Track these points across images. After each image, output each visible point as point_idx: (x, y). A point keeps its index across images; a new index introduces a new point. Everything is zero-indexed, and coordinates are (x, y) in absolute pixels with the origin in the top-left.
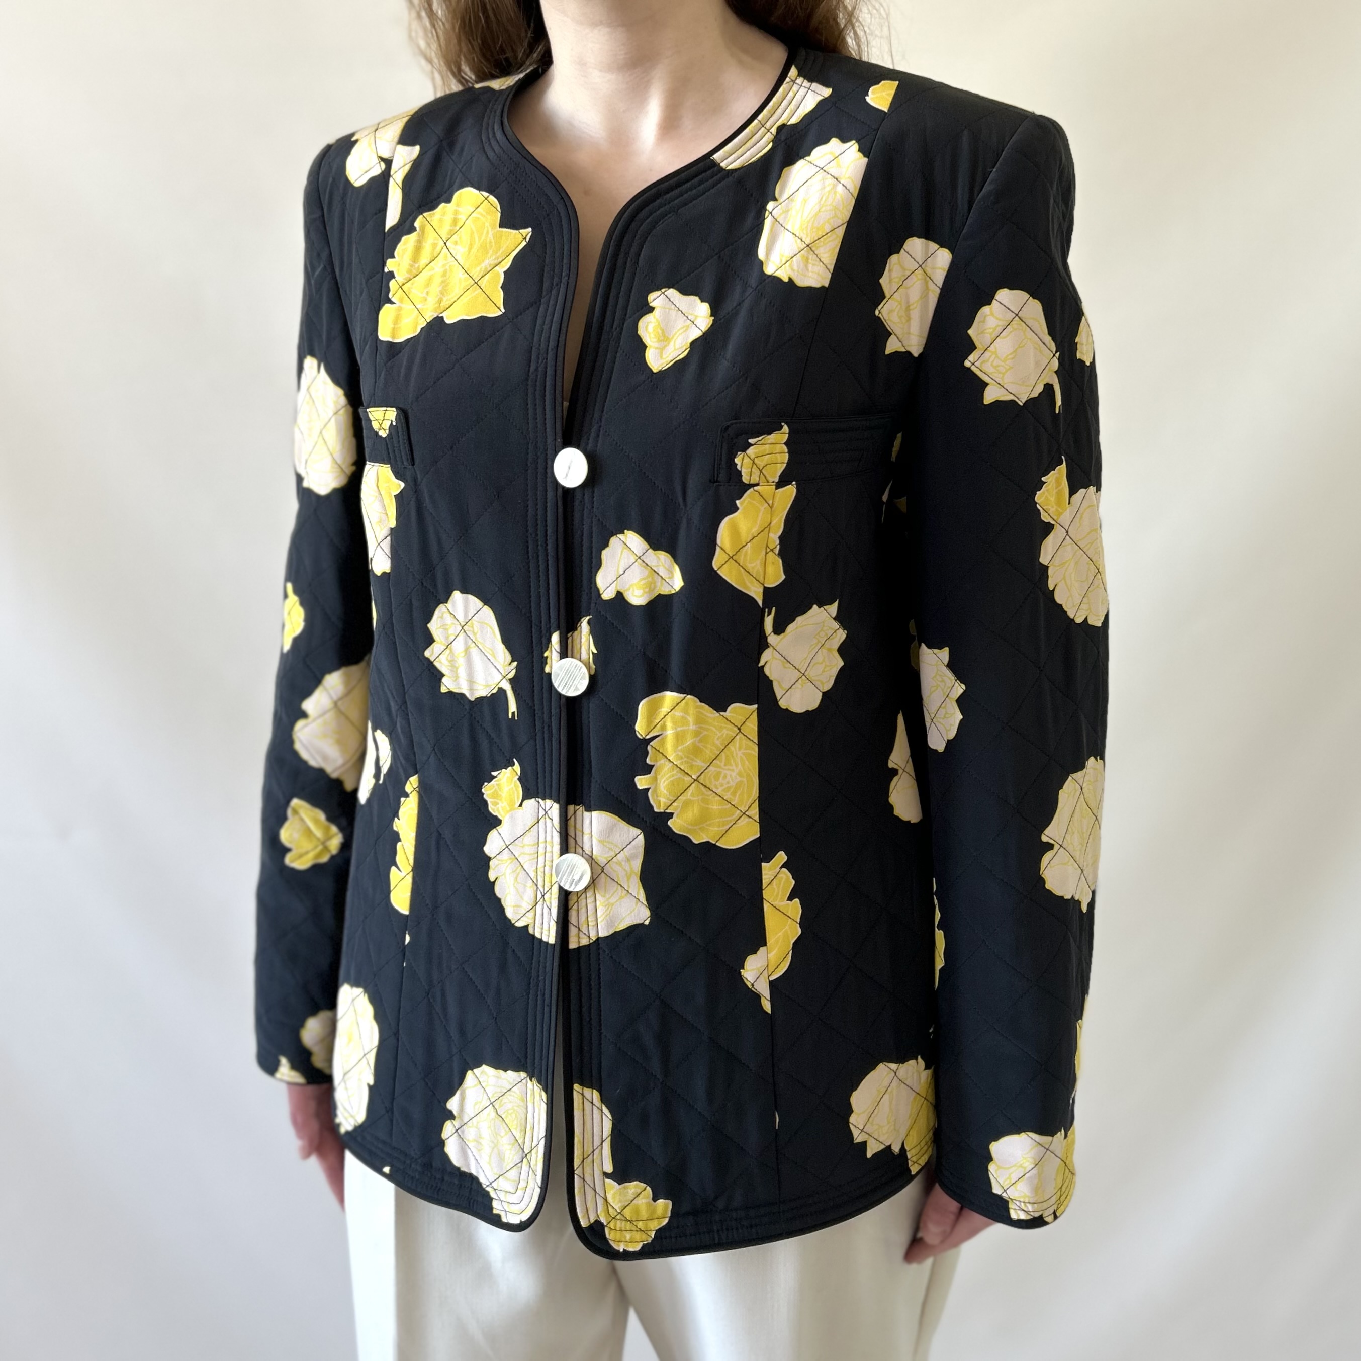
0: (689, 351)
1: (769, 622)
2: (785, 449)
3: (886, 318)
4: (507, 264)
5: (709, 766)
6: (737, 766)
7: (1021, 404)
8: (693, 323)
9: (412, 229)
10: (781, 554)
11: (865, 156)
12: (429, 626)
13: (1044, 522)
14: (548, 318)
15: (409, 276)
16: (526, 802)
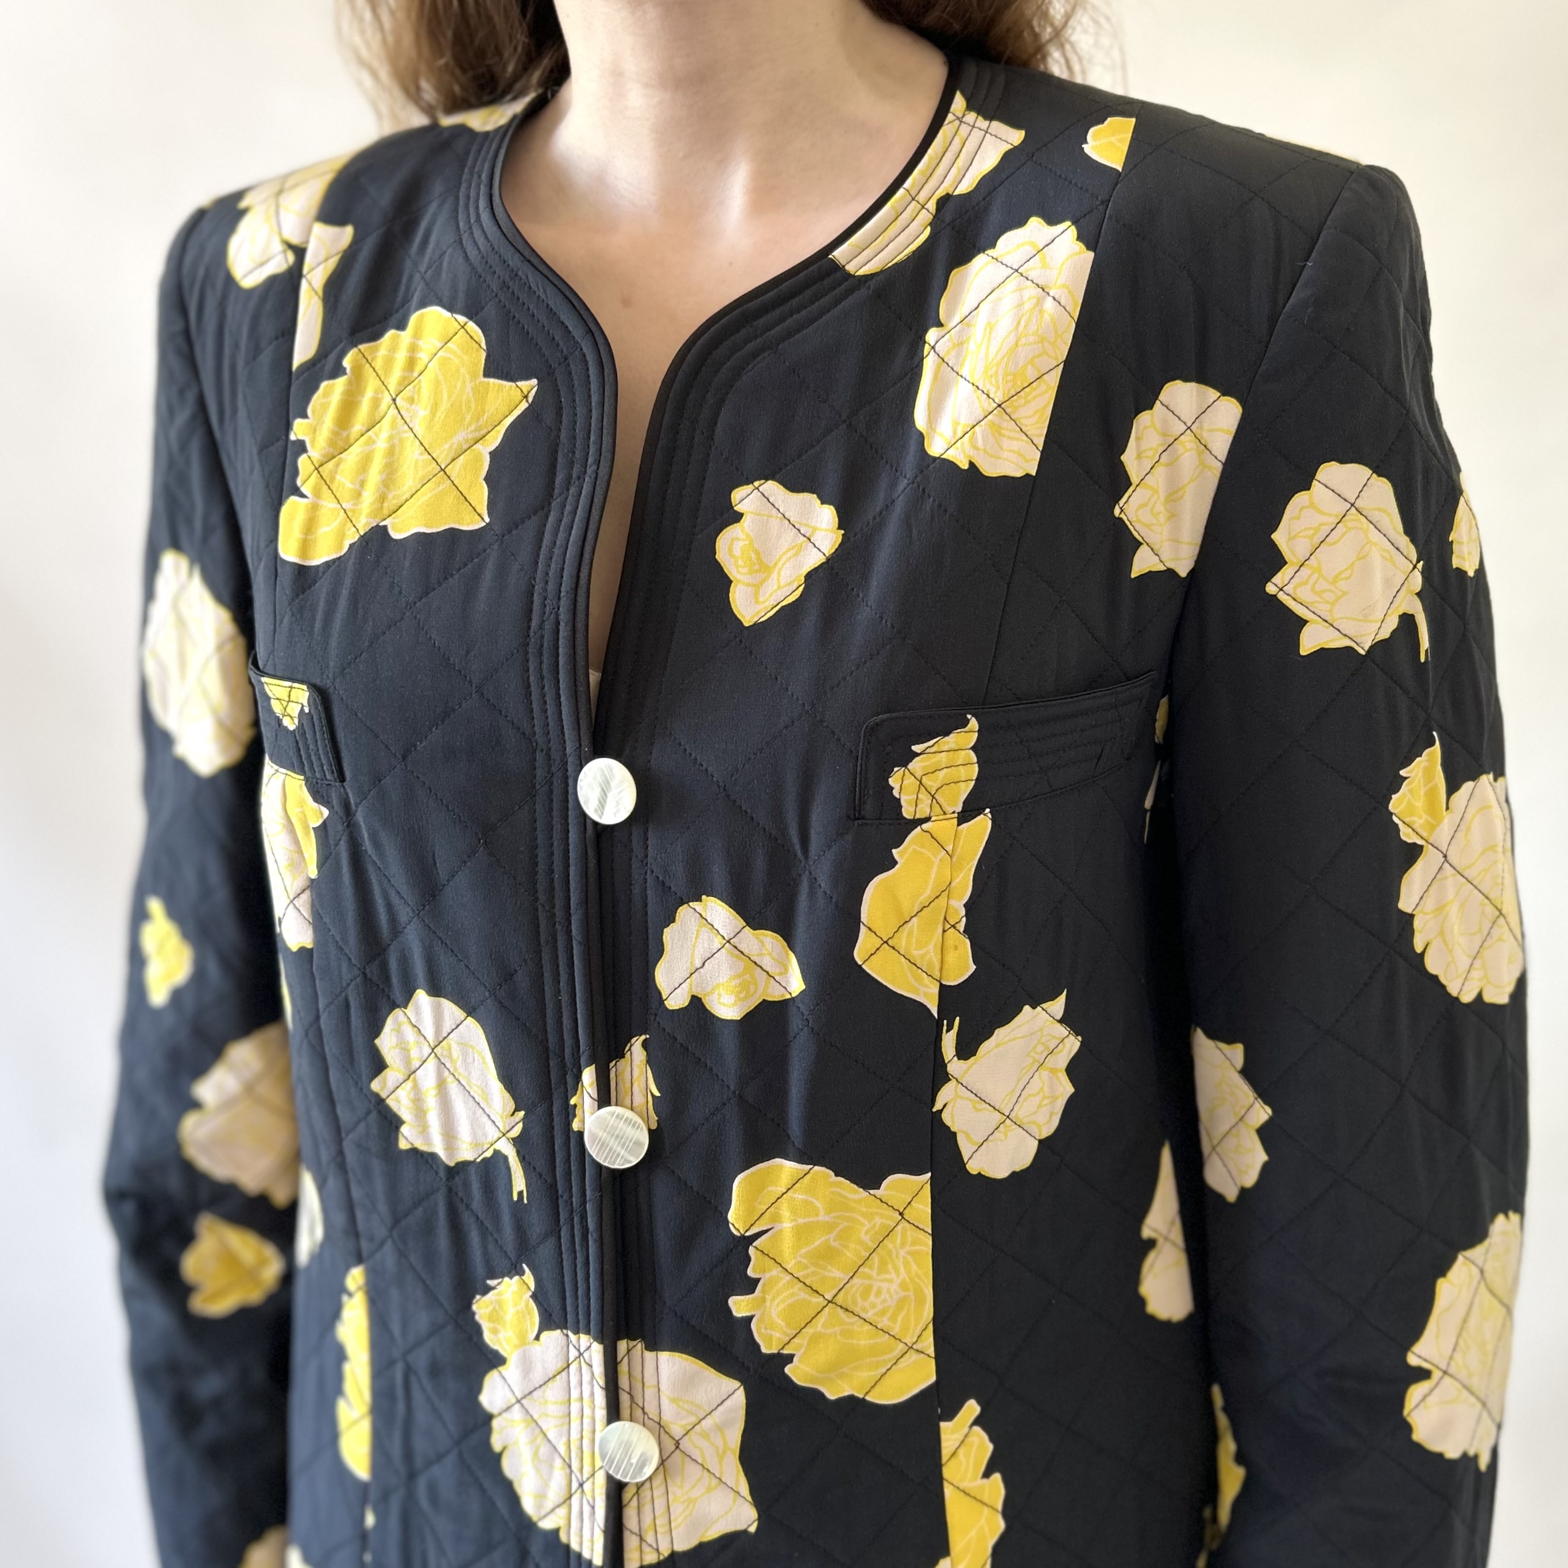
0: (804, 589)
1: (949, 1041)
2: (974, 758)
3: (1133, 519)
4: (495, 439)
5: (852, 1277)
6: (898, 1275)
7: (1363, 653)
8: (810, 540)
9: (337, 371)
10: (969, 931)
11: (1088, 248)
12: (377, 1041)
13: (1405, 842)
14: (561, 535)
15: (331, 450)
16: (545, 1335)
